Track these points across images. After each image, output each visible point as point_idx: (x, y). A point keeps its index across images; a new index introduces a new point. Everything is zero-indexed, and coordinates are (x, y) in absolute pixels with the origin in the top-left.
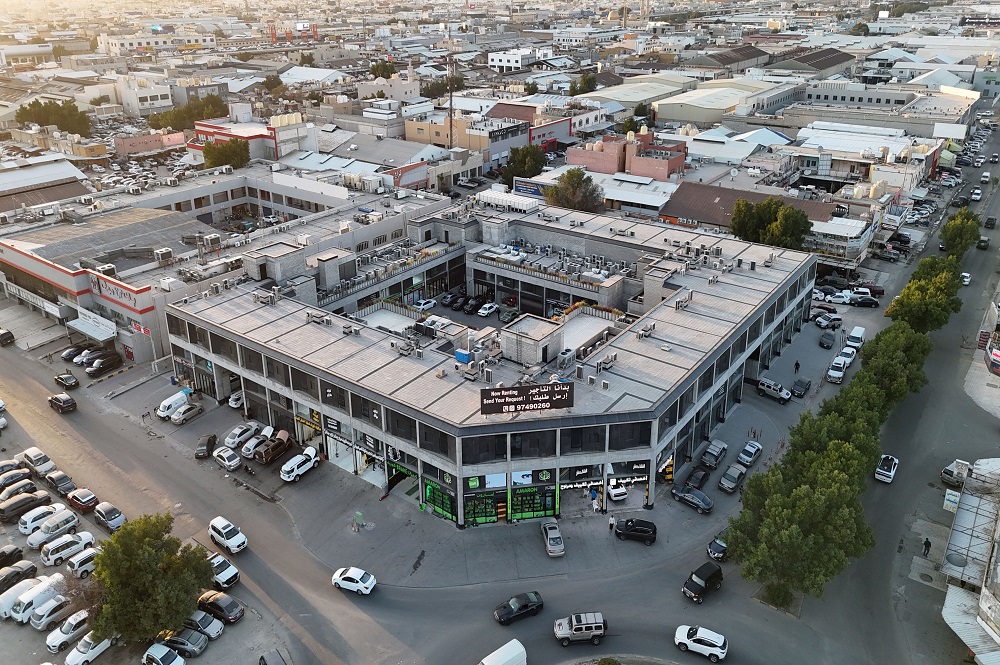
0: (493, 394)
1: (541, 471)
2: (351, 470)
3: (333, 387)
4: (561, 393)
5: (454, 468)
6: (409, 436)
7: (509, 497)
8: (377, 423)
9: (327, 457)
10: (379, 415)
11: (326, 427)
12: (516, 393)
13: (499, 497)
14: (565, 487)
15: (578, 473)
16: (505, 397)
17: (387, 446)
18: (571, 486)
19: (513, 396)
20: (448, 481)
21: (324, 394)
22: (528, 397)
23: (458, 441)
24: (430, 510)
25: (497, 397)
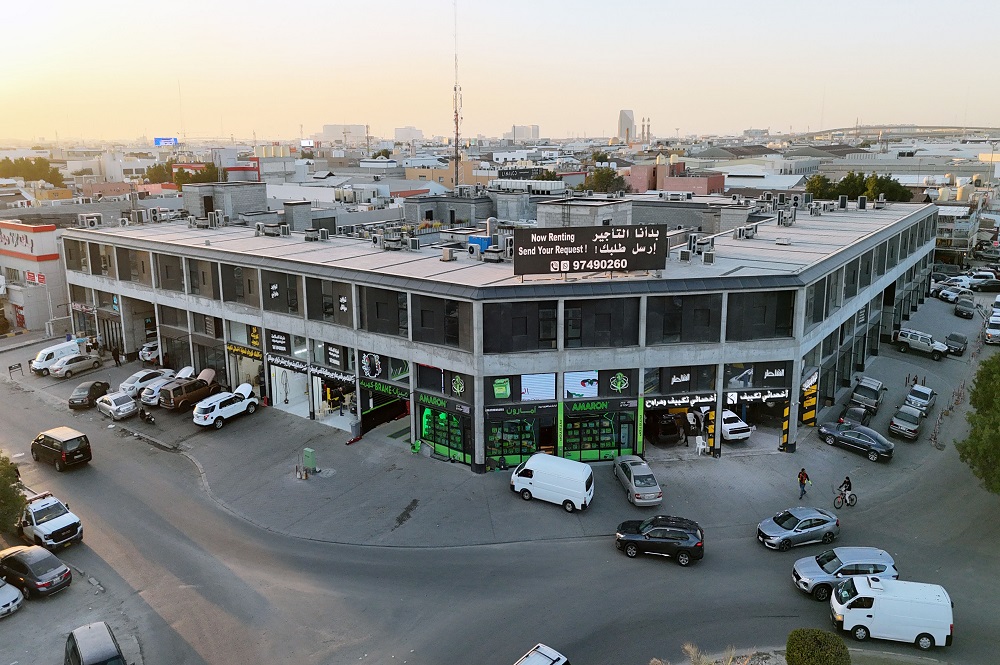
0: (534, 238)
1: (614, 372)
2: (306, 414)
3: (280, 277)
4: (647, 242)
5: (469, 362)
6: (394, 328)
7: (561, 417)
8: (344, 320)
9: (270, 402)
10: (348, 304)
11: (270, 349)
12: (572, 238)
13: (543, 415)
14: (653, 403)
15: (674, 380)
16: (552, 244)
17: (361, 353)
18: (664, 403)
19: (567, 244)
20: (458, 390)
21: (267, 292)
22: (591, 246)
23: (477, 309)
24: (427, 450)
25: (541, 244)
